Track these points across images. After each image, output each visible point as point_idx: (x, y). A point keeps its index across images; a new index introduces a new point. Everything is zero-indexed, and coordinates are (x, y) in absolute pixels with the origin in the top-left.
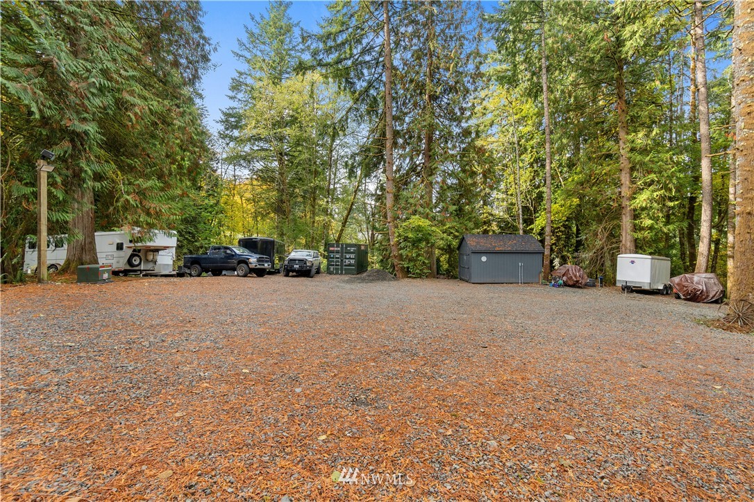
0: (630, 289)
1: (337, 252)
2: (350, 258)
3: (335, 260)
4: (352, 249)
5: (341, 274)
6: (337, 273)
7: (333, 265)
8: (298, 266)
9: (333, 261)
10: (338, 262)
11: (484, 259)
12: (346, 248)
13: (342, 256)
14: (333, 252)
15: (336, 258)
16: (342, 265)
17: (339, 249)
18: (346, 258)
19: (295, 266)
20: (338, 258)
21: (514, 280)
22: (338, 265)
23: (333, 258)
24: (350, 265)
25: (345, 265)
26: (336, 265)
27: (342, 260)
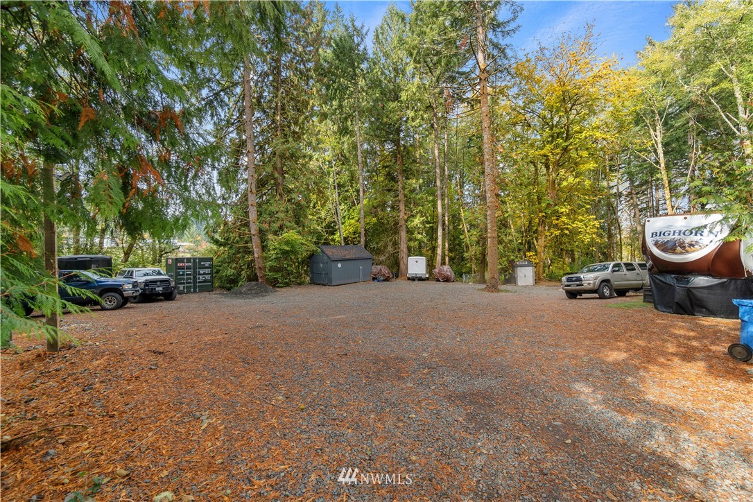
0: (413, 279)
1: (189, 268)
2: (205, 274)
3: (185, 277)
4: (207, 264)
5: (195, 292)
6: (189, 292)
7: (184, 283)
8: (161, 288)
9: (184, 279)
10: (190, 279)
11: (339, 265)
12: (200, 262)
13: (195, 272)
14: (182, 268)
15: (187, 275)
16: (195, 282)
17: (190, 264)
18: (200, 274)
19: (157, 289)
20: (190, 274)
21: (357, 280)
22: (190, 283)
23: (183, 275)
24: (205, 281)
25: (199, 282)
26: (187, 283)
27: (195, 277)
